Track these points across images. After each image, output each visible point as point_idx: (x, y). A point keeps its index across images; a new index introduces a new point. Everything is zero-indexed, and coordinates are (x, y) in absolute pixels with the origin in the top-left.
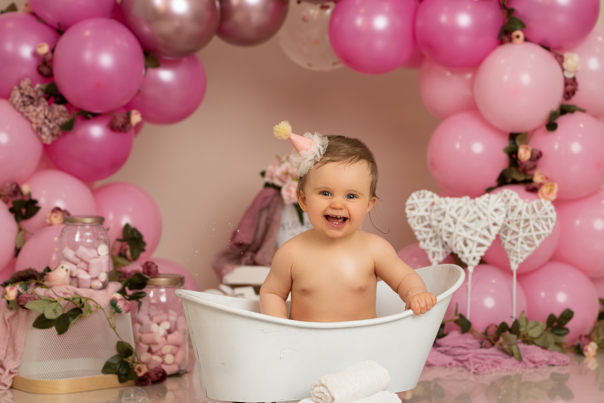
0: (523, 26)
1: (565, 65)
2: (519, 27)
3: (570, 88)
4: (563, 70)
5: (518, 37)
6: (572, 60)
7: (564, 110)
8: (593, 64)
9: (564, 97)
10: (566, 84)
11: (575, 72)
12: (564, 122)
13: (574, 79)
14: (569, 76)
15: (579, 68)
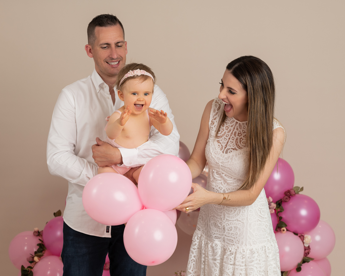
0: (286, 226)
1: (304, 241)
2: (284, 226)
3: (307, 251)
4: (304, 243)
5: (284, 230)
6: (308, 238)
7: (304, 261)
8: (318, 238)
9: (304, 255)
10: (305, 250)
11: (309, 243)
12: (304, 266)
13: (309, 246)
14: (307, 246)
15: (311, 242)
